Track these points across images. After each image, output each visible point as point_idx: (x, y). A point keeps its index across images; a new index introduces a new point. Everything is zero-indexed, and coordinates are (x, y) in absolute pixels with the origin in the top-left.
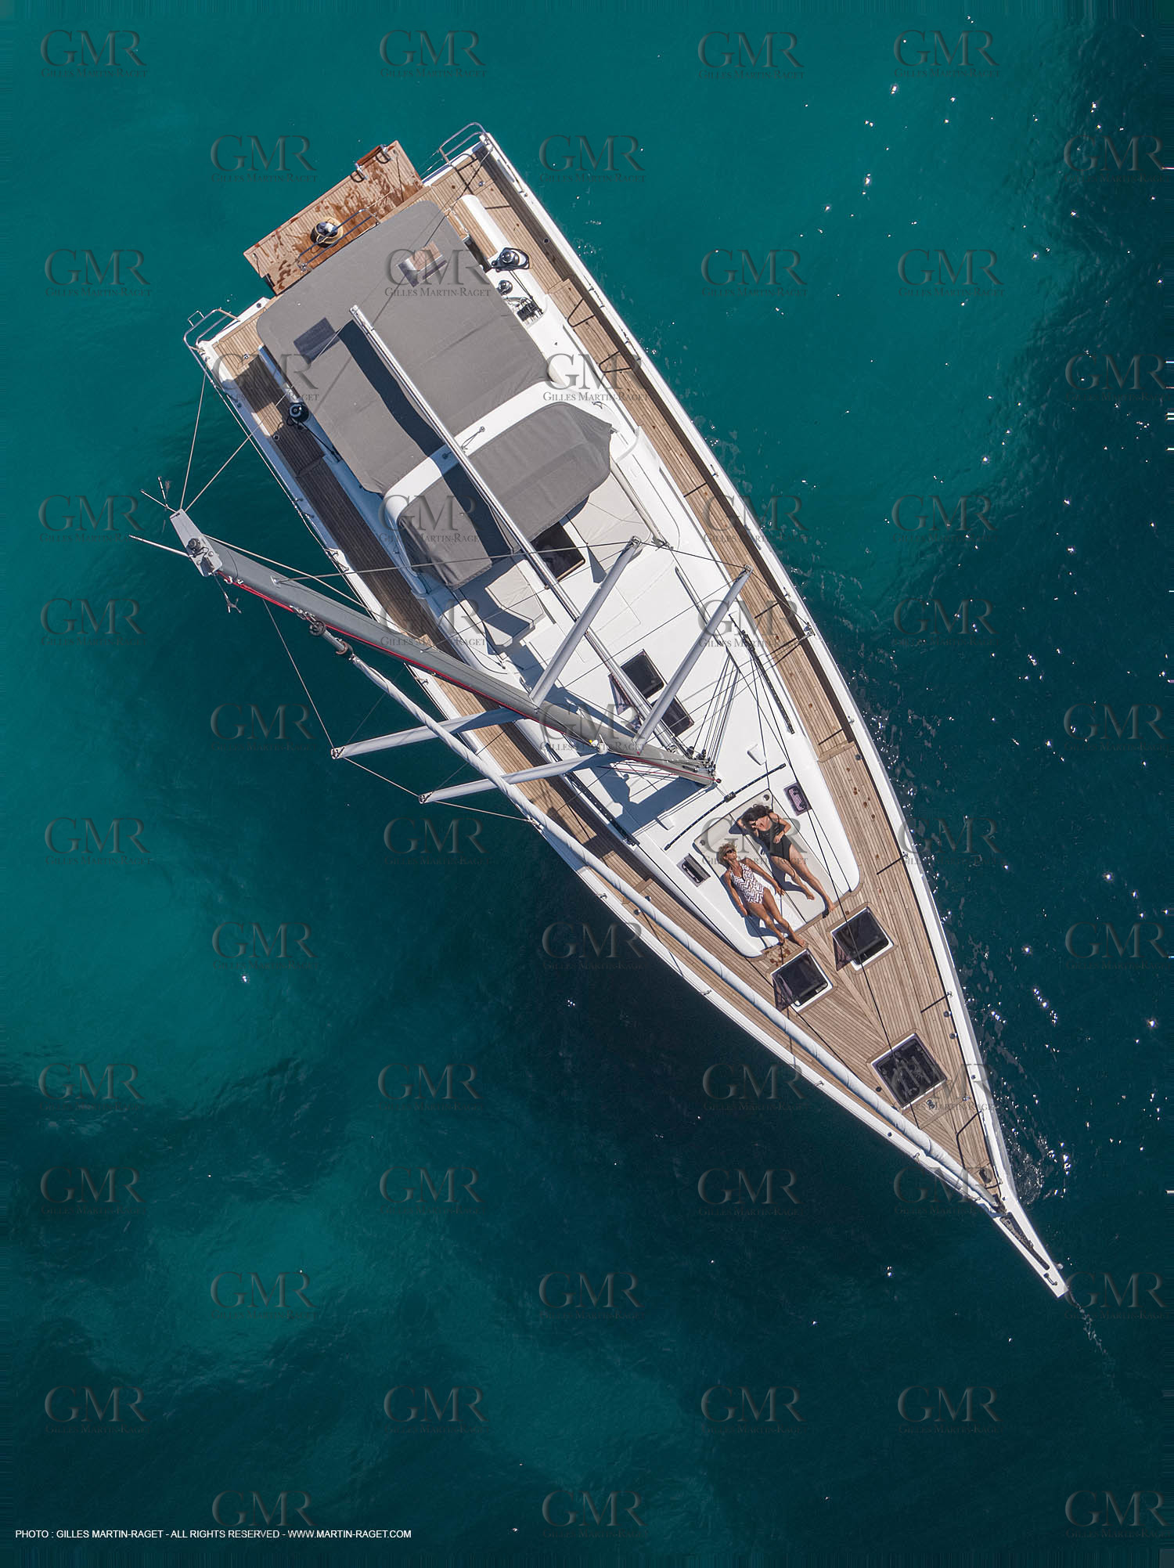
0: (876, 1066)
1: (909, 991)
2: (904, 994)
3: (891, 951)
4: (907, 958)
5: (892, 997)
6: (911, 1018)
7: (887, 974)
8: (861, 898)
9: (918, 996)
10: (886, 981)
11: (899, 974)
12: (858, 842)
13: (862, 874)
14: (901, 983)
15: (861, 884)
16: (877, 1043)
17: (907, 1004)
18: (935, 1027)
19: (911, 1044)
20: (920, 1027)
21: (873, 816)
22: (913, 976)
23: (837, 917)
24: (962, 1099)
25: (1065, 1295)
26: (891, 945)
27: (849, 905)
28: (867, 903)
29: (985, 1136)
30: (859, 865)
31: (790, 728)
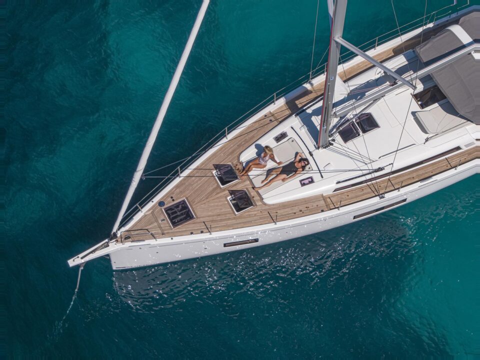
0: (184, 201)
1: (215, 218)
2: (213, 216)
3: (234, 213)
4: (229, 219)
5: (213, 211)
6: (203, 217)
7: (224, 210)
8: (259, 203)
9: (212, 221)
10: (221, 209)
11: (222, 215)
12: (284, 206)
13: (269, 205)
14: (219, 215)
15: (265, 204)
16: (194, 202)
17: (209, 216)
18: (197, 226)
19: (191, 216)
20: (198, 220)
21: (295, 213)
22: (221, 220)
23: (253, 193)
24: (163, 234)
25: (68, 265)
26: (236, 213)
27: (257, 198)
28: (256, 205)
29: (144, 240)
30: (273, 205)
31: (338, 182)
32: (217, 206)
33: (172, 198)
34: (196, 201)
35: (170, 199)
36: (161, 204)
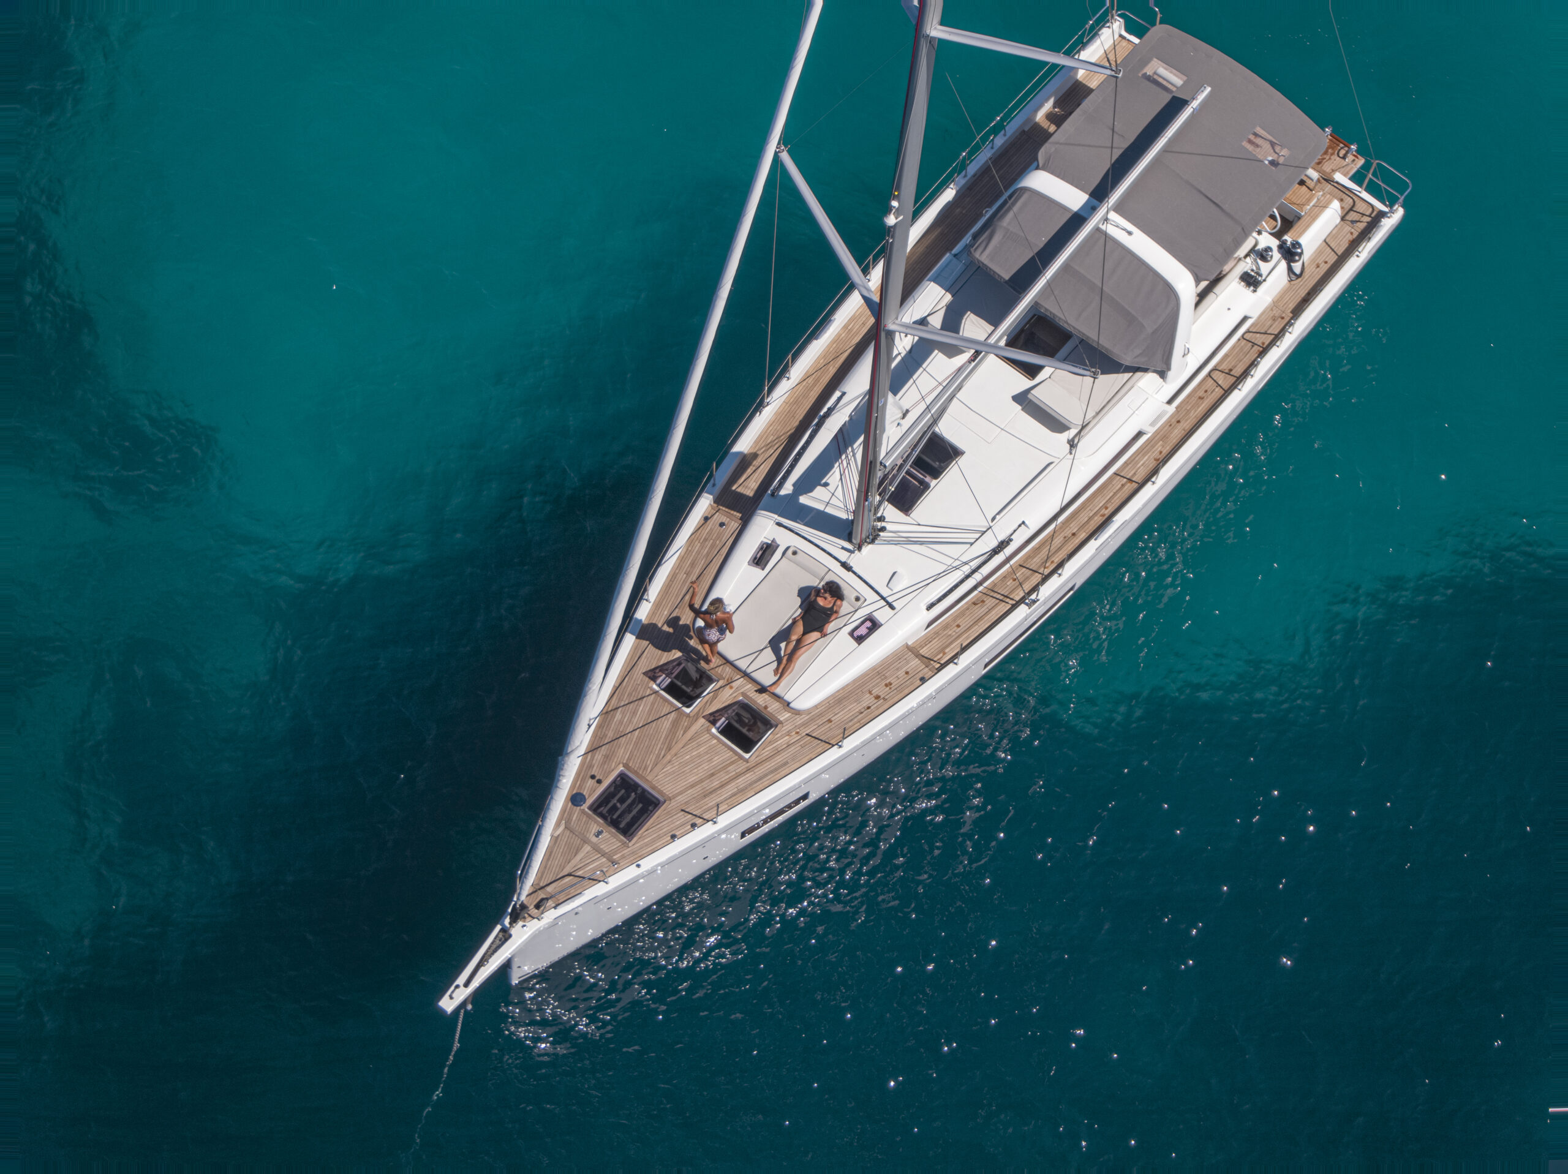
0: (622, 776)
1: (707, 784)
2: (701, 781)
3: (741, 758)
4: (738, 776)
5: (696, 770)
7: (717, 760)
8: (784, 716)
10: (710, 760)
11: (719, 771)
12: (840, 699)
13: (808, 711)
14: (712, 775)
15: (797, 712)
16: (645, 768)
17: (692, 786)
18: (677, 819)
19: (654, 801)
20: (673, 804)
21: (869, 708)
22: (723, 785)
23: (761, 701)
24: (614, 863)
25: (442, 1012)
26: (747, 756)
27: (773, 707)
28: (781, 723)
29: (580, 893)
30: (816, 707)
31: (930, 607)
32: (699, 756)
33: (593, 777)
34: (650, 763)
35: (591, 783)
36: (576, 799)
